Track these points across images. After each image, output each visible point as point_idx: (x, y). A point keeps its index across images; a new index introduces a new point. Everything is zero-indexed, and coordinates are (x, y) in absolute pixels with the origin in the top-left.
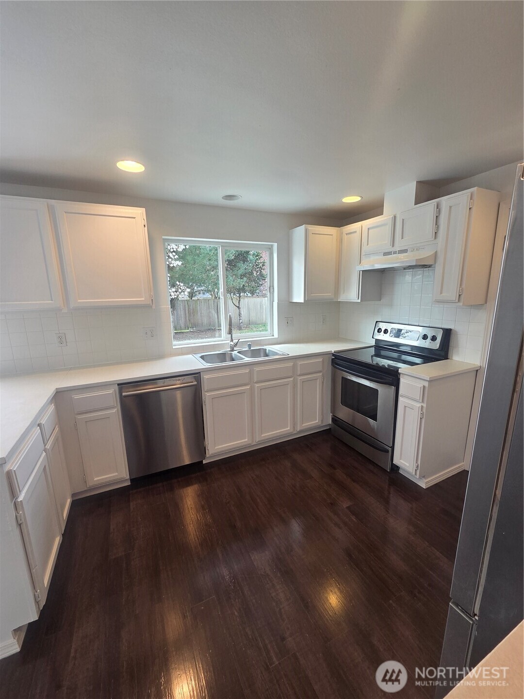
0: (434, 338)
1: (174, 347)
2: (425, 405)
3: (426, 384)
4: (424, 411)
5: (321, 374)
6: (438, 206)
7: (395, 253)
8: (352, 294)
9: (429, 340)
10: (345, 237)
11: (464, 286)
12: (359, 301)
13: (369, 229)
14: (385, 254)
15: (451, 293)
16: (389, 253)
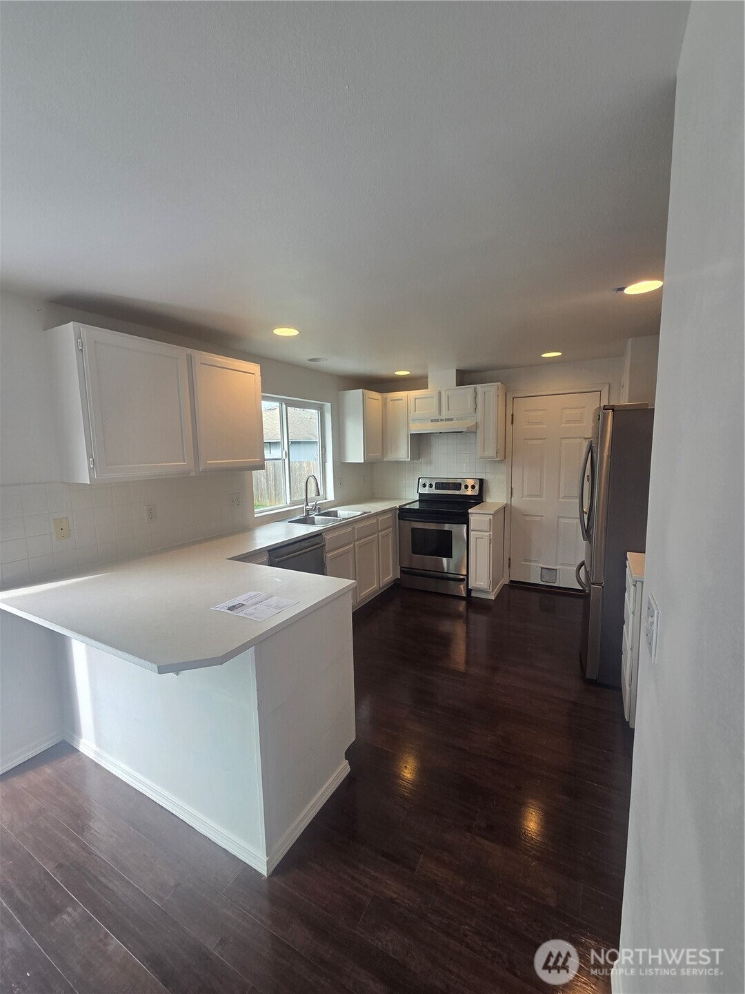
0: (473, 487)
1: (256, 516)
2: (491, 533)
3: (491, 517)
4: (491, 537)
5: (391, 529)
6: (475, 390)
7: (442, 420)
8: (402, 452)
9: (470, 489)
10: (390, 403)
11: (499, 447)
12: (409, 460)
13: (415, 399)
14: (432, 421)
15: (490, 452)
16: (437, 420)
